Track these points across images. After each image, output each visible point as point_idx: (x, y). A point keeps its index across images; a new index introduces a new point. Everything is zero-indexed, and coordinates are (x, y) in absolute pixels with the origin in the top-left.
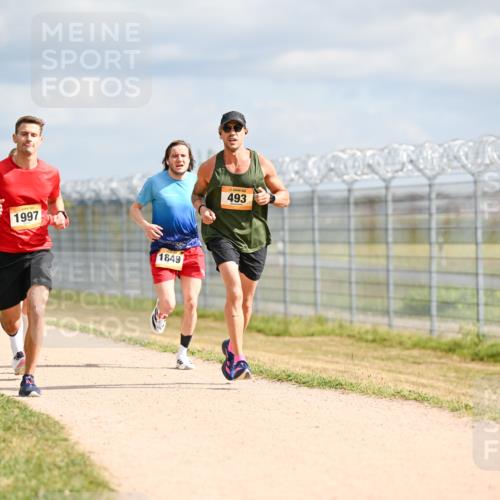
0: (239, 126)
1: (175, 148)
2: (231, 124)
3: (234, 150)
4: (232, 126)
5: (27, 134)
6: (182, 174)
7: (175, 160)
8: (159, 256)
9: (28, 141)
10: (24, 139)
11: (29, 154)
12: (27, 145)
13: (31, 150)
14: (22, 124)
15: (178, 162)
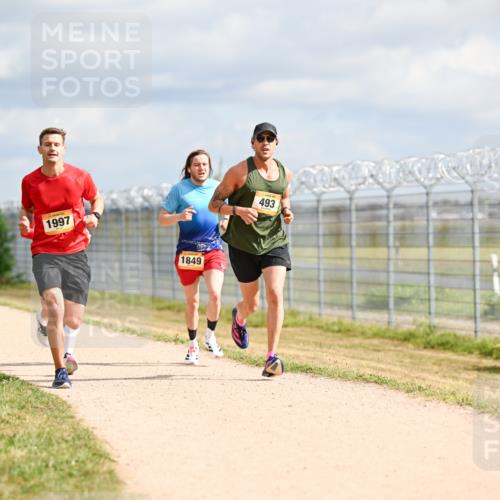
0: (272, 137)
1: (197, 157)
2: (264, 134)
3: (266, 159)
4: (266, 136)
5: (50, 144)
6: (203, 181)
7: (197, 168)
8: (181, 259)
9: (52, 151)
10: (47, 149)
11: (54, 163)
12: (51, 154)
13: (55, 159)
14: (45, 136)
15: (200, 170)
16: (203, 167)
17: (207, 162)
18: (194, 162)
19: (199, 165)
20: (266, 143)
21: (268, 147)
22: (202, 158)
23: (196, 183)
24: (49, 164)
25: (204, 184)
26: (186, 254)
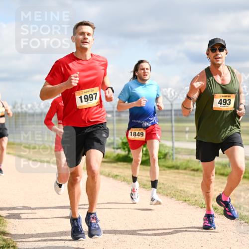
5: (83, 33)
6: (146, 80)
7: (142, 71)
8: (130, 134)
9: (85, 39)
10: (81, 37)
11: (86, 49)
12: (84, 41)
13: (86, 46)
14: (79, 27)
15: (145, 73)
16: (146, 71)
17: (149, 68)
18: (140, 67)
19: (144, 69)
20: (219, 53)
21: (220, 56)
22: (145, 65)
23: (141, 82)
24: (81, 49)
25: (147, 82)
26: (133, 130)
